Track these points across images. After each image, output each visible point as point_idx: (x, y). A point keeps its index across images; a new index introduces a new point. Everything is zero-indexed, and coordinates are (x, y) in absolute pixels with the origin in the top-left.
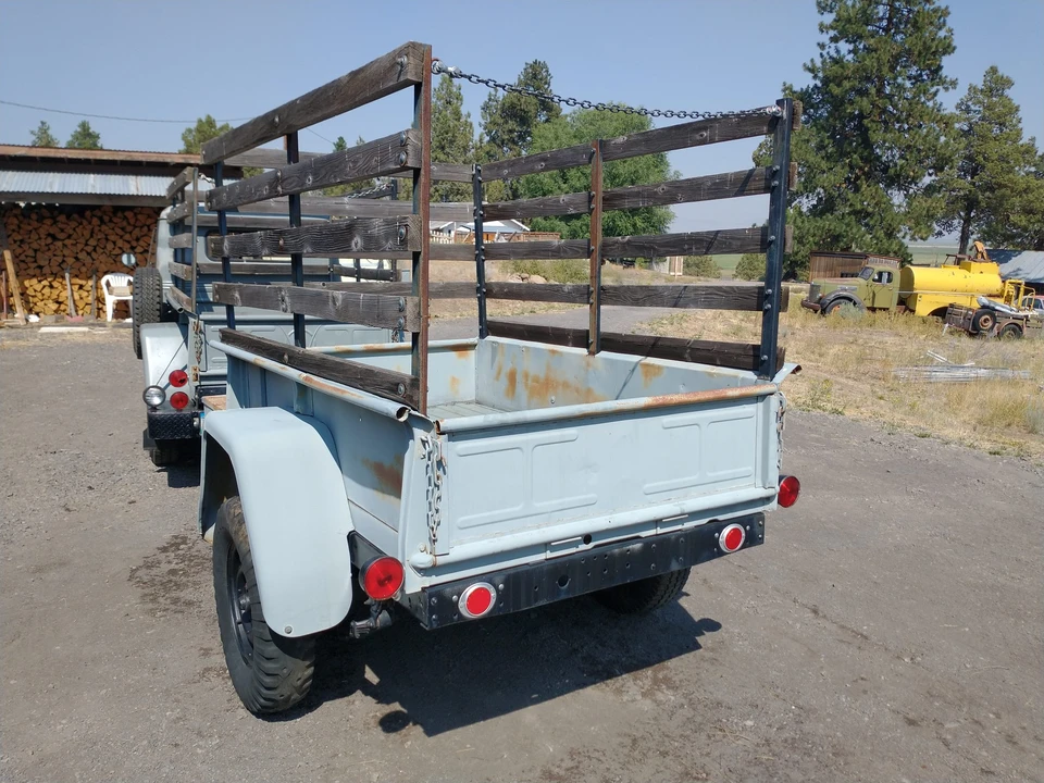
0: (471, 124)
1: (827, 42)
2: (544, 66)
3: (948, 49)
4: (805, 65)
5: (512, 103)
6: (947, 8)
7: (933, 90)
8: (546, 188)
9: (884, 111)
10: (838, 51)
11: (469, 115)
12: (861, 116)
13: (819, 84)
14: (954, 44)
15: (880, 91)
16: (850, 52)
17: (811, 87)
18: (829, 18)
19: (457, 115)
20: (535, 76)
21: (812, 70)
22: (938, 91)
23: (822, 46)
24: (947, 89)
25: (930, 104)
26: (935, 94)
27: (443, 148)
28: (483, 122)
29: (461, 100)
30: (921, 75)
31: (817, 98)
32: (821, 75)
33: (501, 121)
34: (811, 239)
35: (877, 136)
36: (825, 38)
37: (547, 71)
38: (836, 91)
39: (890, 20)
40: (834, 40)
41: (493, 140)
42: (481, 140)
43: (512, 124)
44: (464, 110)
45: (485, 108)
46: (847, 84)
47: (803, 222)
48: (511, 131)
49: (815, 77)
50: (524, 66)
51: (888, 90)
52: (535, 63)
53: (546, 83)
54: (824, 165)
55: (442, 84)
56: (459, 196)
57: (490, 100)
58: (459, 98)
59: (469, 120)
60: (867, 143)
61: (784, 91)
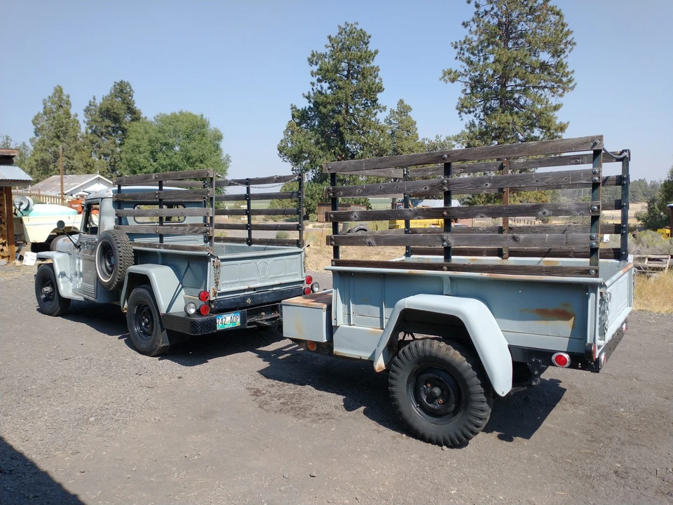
0: (78, 122)
1: (316, 82)
2: (128, 84)
3: (380, 89)
4: (303, 94)
5: (107, 108)
6: (378, 67)
7: (374, 112)
8: (142, 165)
9: (350, 123)
10: (322, 88)
11: (76, 115)
12: (338, 125)
13: (312, 106)
14: (384, 87)
15: (347, 111)
16: (329, 88)
17: (307, 107)
18: (315, 68)
19: (68, 114)
20: (122, 91)
21: (308, 98)
22: (377, 112)
23: (313, 84)
24: (381, 111)
25: (373, 119)
26: (376, 114)
27: (58, 137)
28: (86, 120)
29: (70, 104)
30: (367, 103)
31: (311, 114)
32: (312, 101)
33: (100, 120)
34: (317, 196)
35: (347, 137)
36: (314, 80)
37: (130, 88)
38: (324, 110)
39: (348, 71)
40: (319, 81)
41: (94, 132)
42: (87, 132)
43: (108, 122)
44: (72, 112)
45: (87, 110)
46: (329, 107)
47: (312, 187)
48: (107, 127)
49: (310, 102)
50: (114, 84)
51: (351, 111)
52: (121, 82)
53: (130, 96)
54: (321, 153)
55: (55, 94)
56: (73, 171)
57: (90, 105)
58: (68, 103)
59: (77, 118)
60: (343, 141)
61: (292, 109)
